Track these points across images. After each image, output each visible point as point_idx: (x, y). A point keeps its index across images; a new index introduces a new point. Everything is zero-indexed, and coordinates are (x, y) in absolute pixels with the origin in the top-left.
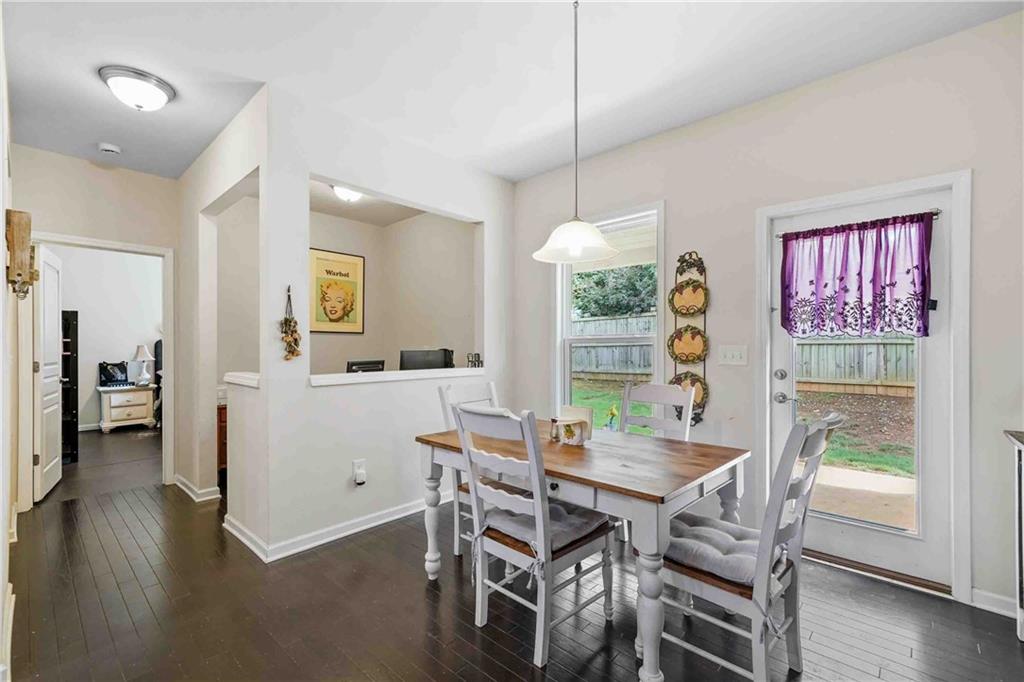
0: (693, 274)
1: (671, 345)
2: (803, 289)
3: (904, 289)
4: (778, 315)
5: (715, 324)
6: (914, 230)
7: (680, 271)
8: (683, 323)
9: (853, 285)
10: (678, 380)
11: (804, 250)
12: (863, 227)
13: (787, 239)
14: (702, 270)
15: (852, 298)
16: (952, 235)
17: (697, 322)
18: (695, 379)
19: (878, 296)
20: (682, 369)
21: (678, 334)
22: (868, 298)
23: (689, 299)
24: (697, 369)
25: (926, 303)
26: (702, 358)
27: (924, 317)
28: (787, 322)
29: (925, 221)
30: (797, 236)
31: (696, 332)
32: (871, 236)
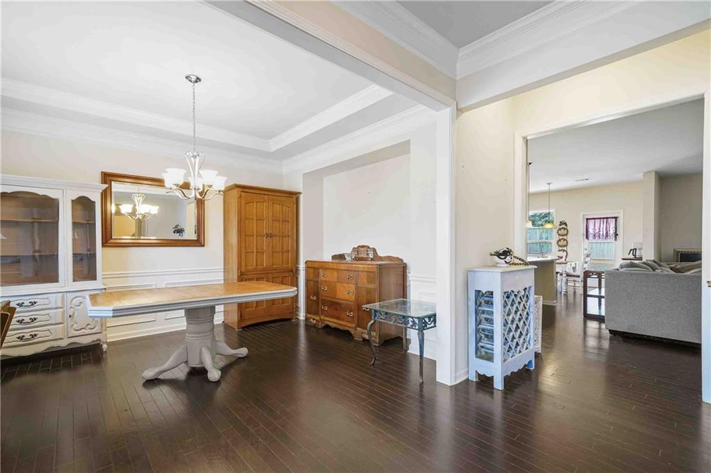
0: (564, 226)
1: (558, 243)
2: (591, 231)
3: (612, 231)
4: (585, 236)
5: (569, 238)
6: (614, 220)
7: (560, 225)
8: (561, 237)
9: (601, 230)
10: (560, 251)
11: (591, 223)
12: (604, 218)
13: (587, 219)
14: (566, 225)
15: (601, 233)
16: (620, 221)
17: (565, 237)
18: (564, 251)
19: (607, 233)
20: (561, 248)
21: (560, 240)
22: (605, 233)
23: (562, 232)
24: (565, 248)
25: (616, 235)
26: (566, 246)
27: (616, 237)
28: (587, 237)
29: (616, 218)
30: (590, 219)
31: (564, 240)
32: (605, 220)
